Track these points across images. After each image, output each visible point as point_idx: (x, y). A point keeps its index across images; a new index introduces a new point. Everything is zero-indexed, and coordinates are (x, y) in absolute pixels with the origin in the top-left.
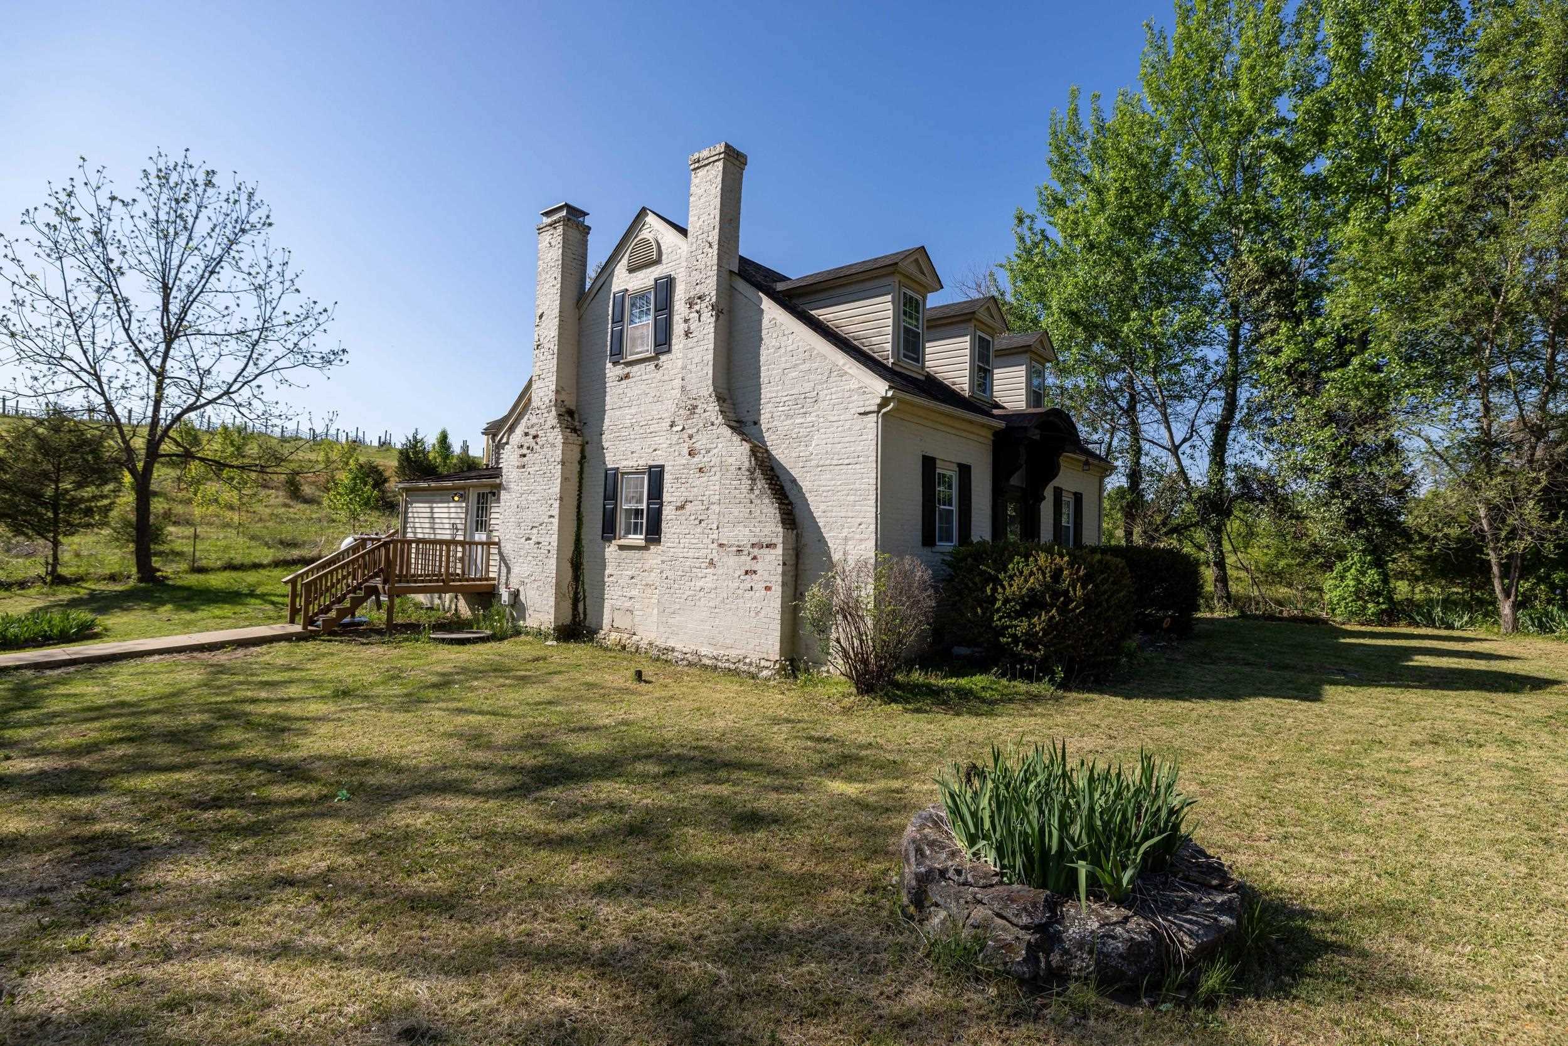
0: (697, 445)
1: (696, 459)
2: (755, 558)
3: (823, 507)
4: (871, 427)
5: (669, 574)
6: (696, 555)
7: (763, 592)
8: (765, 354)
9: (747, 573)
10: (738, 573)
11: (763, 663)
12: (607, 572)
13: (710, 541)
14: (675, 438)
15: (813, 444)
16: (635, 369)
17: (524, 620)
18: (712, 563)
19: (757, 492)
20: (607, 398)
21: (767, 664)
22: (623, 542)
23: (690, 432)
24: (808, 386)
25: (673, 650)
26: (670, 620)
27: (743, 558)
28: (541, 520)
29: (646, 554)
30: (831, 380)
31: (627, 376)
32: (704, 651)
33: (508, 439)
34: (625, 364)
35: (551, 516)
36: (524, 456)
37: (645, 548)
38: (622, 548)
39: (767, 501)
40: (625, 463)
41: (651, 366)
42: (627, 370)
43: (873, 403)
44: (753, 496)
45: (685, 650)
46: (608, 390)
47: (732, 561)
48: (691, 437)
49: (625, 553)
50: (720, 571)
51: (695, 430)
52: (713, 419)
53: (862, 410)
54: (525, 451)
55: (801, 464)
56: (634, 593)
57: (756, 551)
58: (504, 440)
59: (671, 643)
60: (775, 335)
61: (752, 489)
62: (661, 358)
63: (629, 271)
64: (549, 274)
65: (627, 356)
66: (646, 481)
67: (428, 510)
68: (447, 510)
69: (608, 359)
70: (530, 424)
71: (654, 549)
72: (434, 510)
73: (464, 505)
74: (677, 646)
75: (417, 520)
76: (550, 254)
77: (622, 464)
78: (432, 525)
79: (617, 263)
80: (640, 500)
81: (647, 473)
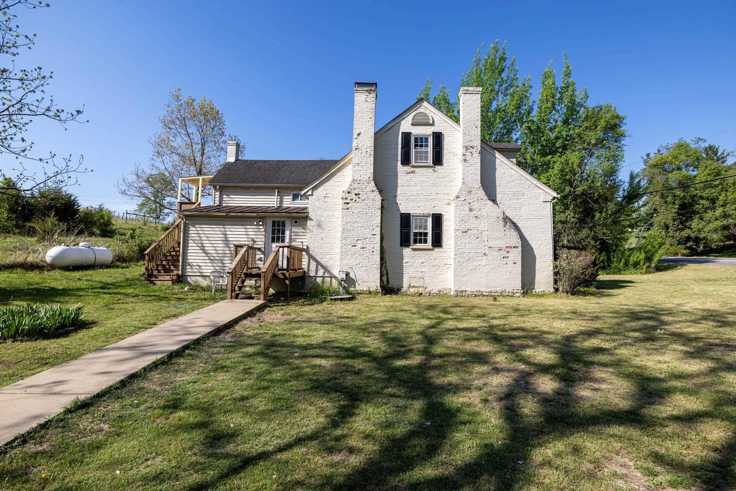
0: (474, 207)
1: (473, 213)
2: (508, 252)
3: (528, 233)
4: (549, 208)
5: (460, 260)
6: (476, 252)
7: (513, 265)
8: (497, 175)
9: (504, 258)
10: (499, 258)
11: (515, 291)
12: (404, 261)
13: (483, 246)
14: (460, 203)
15: (523, 210)
16: (419, 170)
17: (355, 287)
18: (485, 254)
19: (507, 227)
20: (399, 181)
21: (518, 291)
22: (414, 247)
23: (469, 201)
24: (520, 189)
25: (466, 291)
26: (461, 279)
27: (502, 252)
28: (365, 237)
29: (431, 252)
30: (530, 188)
31: (413, 172)
32: (483, 290)
33: (312, 193)
34: (412, 166)
35: (375, 235)
36: (348, 203)
37: (432, 249)
38: (414, 250)
39: (513, 231)
40: (414, 212)
41: (431, 170)
42: (414, 169)
43: (550, 198)
44: (505, 229)
45: (472, 291)
46: (399, 176)
47: (496, 253)
48: (470, 204)
49: (416, 252)
50: (490, 258)
51: (472, 201)
52: (482, 197)
53: (545, 200)
54: (349, 201)
55: (518, 218)
56: (425, 269)
57: (508, 249)
58: (310, 193)
59: (463, 289)
60: (502, 168)
61: (505, 226)
62: (437, 167)
63: (412, 125)
64: (365, 115)
65: (413, 163)
66: (430, 220)
67: (217, 229)
68: (243, 230)
69: (399, 162)
70: (352, 187)
71: (437, 250)
72: (227, 230)
73: (262, 227)
74: (467, 290)
75: (202, 235)
76: (366, 105)
77: (412, 212)
78: (224, 239)
79: (404, 119)
80: (426, 228)
81: (431, 217)
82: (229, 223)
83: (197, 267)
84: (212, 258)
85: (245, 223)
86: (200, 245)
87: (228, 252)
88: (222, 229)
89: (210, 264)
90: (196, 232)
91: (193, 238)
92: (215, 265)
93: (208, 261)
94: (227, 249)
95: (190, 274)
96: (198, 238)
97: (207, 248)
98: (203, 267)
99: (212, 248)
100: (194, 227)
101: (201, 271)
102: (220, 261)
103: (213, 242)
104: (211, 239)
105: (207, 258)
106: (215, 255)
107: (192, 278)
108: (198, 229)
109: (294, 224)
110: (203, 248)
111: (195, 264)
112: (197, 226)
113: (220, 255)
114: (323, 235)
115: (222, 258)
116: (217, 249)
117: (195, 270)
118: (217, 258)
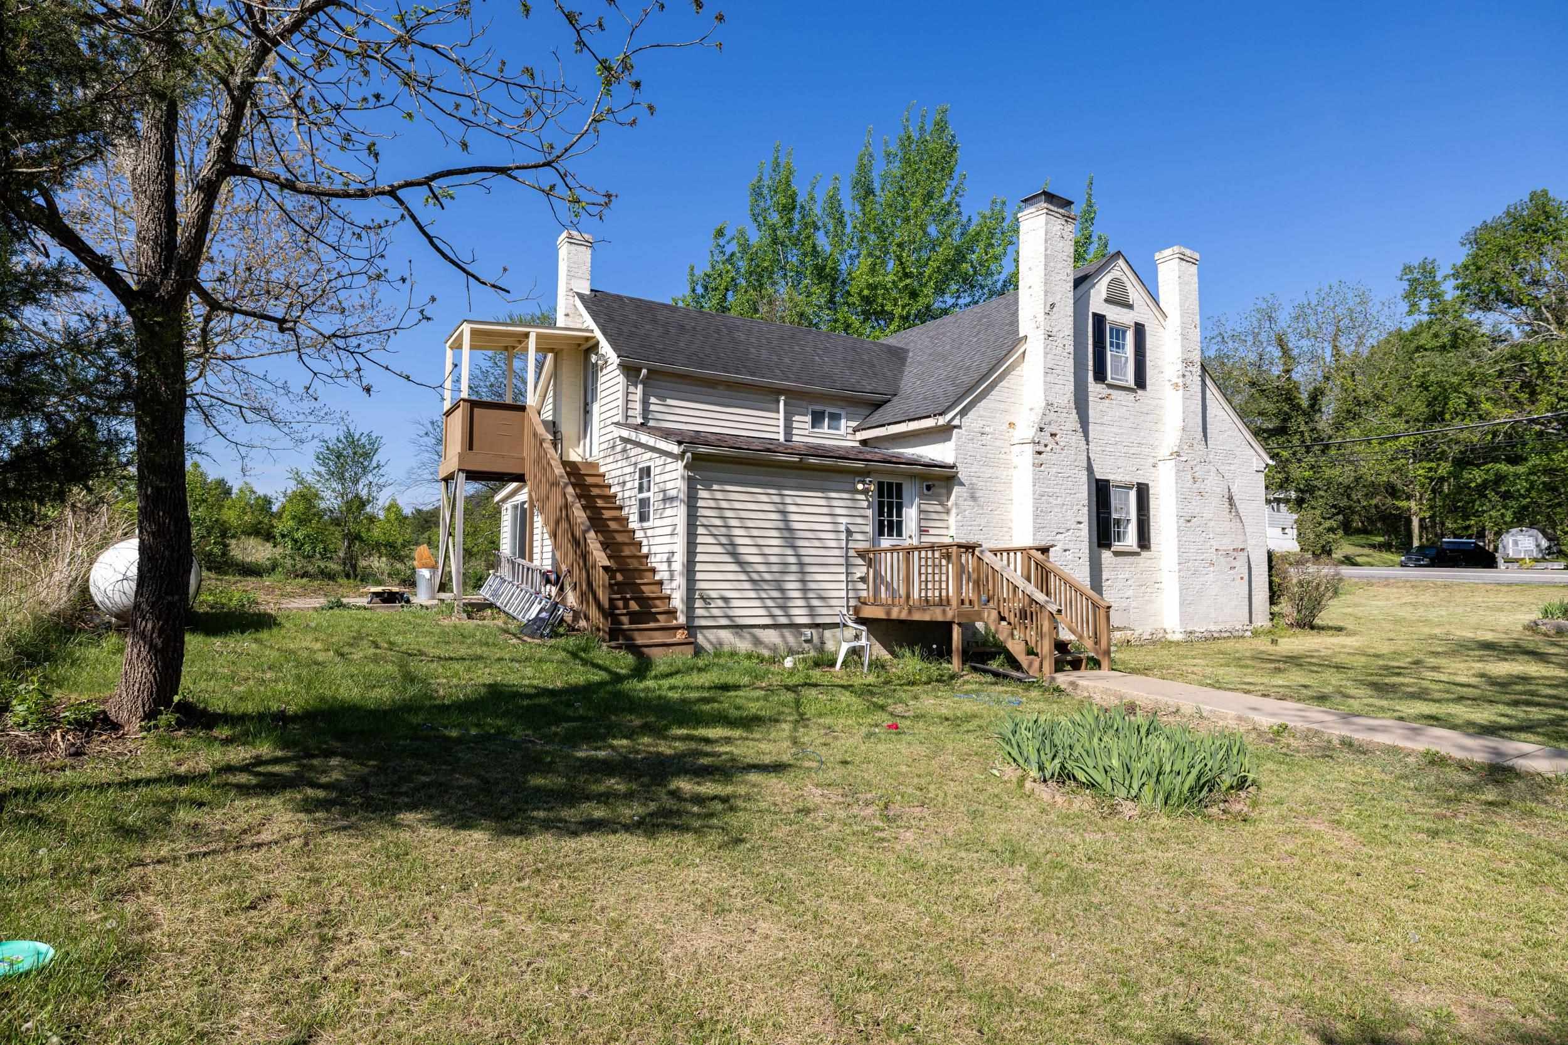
0: (1197, 475)
1: (1196, 485)
2: (1235, 558)
5: (1185, 573)
6: (1202, 558)
7: (1240, 581)
8: (1208, 418)
9: (1231, 569)
10: (1226, 570)
12: (1104, 577)
13: (1209, 547)
14: (1181, 466)
16: (1115, 393)
18: (1210, 563)
19: (1233, 514)
20: (1090, 412)
22: (1115, 548)
23: (1192, 463)
26: (1189, 610)
27: (1229, 559)
28: (1068, 526)
29: (1137, 559)
30: (1242, 446)
31: (1108, 396)
32: (1213, 628)
34: (1107, 385)
35: (1080, 523)
36: (1040, 453)
37: (1138, 554)
38: (1115, 554)
39: (1239, 520)
40: (1113, 477)
41: (1132, 396)
42: (1111, 391)
43: (1263, 466)
44: (1231, 517)
46: (1090, 403)
47: (1223, 562)
48: (1192, 468)
49: (1120, 559)
50: (1218, 568)
51: (1195, 463)
52: (1205, 457)
54: (1042, 449)
56: (1130, 593)
57: (1235, 554)
60: (1213, 406)
61: (1231, 512)
62: (1140, 392)
63: (1106, 301)
64: (1060, 266)
65: (1109, 380)
66: (1133, 495)
67: (764, 498)
68: (823, 502)
69: (1091, 374)
70: (1047, 419)
71: (1144, 554)
72: (788, 500)
73: (863, 497)
74: (1196, 629)
75: (729, 514)
76: (1061, 244)
77: (1110, 477)
78: (781, 525)
79: (1094, 285)
80: (1128, 513)
81: (1135, 489)
82: (792, 482)
83: (720, 603)
84: (755, 576)
85: (828, 484)
86: (724, 540)
87: (792, 560)
88: (777, 499)
89: (752, 594)
90: (712, 504)
91: (705, 521)
92: (764, 595)
93: (747, 585)
94: (789, 551)
95: (703, 623)
96: (718, 522)
97: (742, 550)
98: (735, 603)
99: (754, 550)
100: (708, 488)
101: (731, 613)
102: (773, 585)
103: (755, 533)
104: (750, 524)
105: (743, 577)
106: (762, 568)
107: (707, 632)
108: (719, 495)
109: (925, 491)
110: (733, 552)
111: (713, 594)
112: (715, 487)
113: (775, 568)
114: (983, 522)
115: (777, 577)
116: (767, 551)
117: (716, 612)
118: (767, 577)
